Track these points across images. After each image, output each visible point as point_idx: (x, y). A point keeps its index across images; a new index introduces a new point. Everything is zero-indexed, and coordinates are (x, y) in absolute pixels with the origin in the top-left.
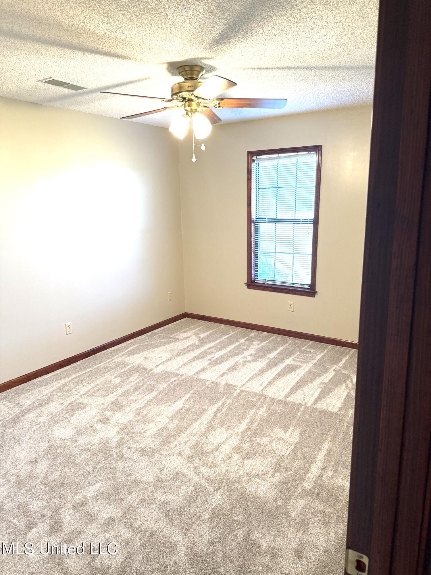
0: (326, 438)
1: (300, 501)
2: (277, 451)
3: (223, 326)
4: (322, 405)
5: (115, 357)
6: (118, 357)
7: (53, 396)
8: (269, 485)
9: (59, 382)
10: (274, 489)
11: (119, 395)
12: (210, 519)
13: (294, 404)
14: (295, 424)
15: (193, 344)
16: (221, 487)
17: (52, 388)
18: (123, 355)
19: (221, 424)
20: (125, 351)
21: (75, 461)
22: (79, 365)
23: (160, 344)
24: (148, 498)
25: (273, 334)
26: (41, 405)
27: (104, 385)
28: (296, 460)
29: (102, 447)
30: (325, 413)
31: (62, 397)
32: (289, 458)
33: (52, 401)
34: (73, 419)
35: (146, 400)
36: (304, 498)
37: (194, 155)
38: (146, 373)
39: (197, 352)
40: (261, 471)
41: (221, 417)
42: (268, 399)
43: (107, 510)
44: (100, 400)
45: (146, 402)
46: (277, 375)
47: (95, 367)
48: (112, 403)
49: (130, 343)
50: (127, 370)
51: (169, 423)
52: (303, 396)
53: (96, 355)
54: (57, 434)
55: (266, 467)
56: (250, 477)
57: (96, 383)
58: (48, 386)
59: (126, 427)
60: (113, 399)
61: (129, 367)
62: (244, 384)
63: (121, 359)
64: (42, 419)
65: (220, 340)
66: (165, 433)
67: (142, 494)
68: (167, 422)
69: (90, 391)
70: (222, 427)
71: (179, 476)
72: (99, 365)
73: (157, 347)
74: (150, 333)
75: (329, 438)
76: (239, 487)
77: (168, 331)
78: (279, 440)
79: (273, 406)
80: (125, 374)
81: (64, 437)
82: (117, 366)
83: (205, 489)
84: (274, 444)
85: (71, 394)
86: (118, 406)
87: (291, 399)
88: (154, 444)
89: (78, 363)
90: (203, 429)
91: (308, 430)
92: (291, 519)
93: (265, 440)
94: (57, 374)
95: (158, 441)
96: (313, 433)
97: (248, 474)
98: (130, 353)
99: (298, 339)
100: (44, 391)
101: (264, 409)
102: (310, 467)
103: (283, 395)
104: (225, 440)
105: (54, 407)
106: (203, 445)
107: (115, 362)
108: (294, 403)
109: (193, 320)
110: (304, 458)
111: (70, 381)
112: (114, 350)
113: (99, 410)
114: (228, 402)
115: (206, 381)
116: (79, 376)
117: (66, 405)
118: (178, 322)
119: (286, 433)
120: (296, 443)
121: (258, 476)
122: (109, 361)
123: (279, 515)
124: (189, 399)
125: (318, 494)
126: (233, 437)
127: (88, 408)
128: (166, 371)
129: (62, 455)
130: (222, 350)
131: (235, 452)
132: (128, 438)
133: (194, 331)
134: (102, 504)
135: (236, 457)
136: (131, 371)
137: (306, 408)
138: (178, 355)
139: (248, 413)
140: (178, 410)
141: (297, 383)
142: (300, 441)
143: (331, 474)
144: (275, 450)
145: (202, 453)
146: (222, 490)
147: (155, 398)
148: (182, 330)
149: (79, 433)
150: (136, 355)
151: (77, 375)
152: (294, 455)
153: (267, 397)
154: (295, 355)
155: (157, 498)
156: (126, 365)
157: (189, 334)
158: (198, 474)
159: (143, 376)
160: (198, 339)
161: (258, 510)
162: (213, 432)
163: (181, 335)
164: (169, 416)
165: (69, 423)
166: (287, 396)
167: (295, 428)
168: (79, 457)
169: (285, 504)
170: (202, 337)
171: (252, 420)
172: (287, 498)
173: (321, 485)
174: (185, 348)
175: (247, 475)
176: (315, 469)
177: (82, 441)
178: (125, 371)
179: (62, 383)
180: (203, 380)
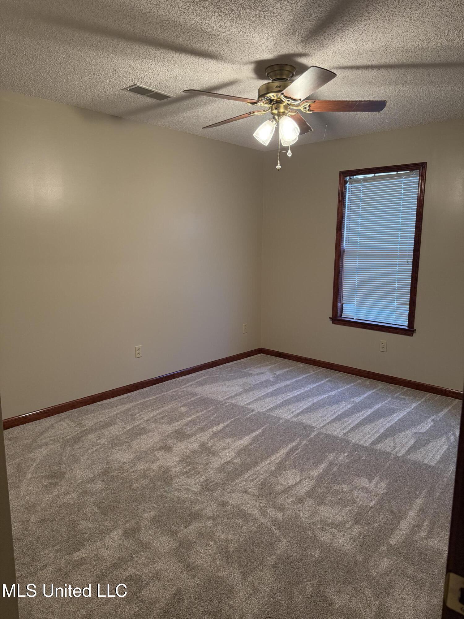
0: (420, 494)
1: (385, 560)
2: (358, 500)
3: (302, 365)
4: (417, 456)
5: (183, 386)
6: (187, 387)
7: (116, 419)
8: (348, 537)
9: (123, 406)
10: (353, 542)
11: (184, 424)
12: (275, 566)
13: (382, 453)
14: (382, 474)
15: (267, 381)
16: (290, 532)
17: (116, 412)
18: (191, 385)
19: (294, 465)
20: (194, 382)
21: (131, 485)
22: (147, 391)
23: (231, 377)
24: (206, 534)
25: (360, 377)
26: (103, 427)
27: (169, 412)
28: (381, 513)
29: (162, 475)
30: (420, 466)
31: (125, 422)
32: (373, 510)
33: (114, 424)
34: (135, 444)
35: (212, 431)
36: (390, 557)
37: (279, 162)
38: (215, 405)
39: (271, 389)
40: (339, 520)
41: (295, 458)
42: (351, 444)
43: (160, 540)
44: (165, 427)
45: (212, 434)
46: (364, 420)
47: (163, 394)
48: (176, 431)
49: (200, 374)
50: (195, 400)
51: (235, 457)
52: (393, 445)
53: (164, 382)
54: (115, 456)
55: (345, 517)
56: (325, 525)
57: (161, 410)
58: (112, 409)
59: (189, 457)
60: (177, 428)
61: (196, 397)
62: (324, 426)
63: (189, 389)
64: (103, 441)
65: (297, 379)
66: (230, 468)
67: (200, 528)
68: (233, 456)
69: (155, 417)
70: (295, 468)
71: (243, 515)
72: (166, 393)
73: (228, 380)
74: (222, 366)
75: (424, 493)
76: (311, 535)
77: (241, 366)
78: (362, 489)
79: (357, 452)
80: (192, 404)
81: (123, 460)
82: (185, 396)
83: (272, 532)
84: (356, 493)
85: (135, 418)
86: (182, 434)
87: (379, 447)
88: (218, 478)
89: (146, 389)
90: (273, 468)
91: (398, 481)
92: (373, 579)
93: (345, 487)
94: (123, 398)
95: (222, 475)
96: (403, 486)
97: (322, 521)
98: (200, 384)
99: (391, 384)
100: (108, 414)
101: (346, 454)
102: (399, 523)
103: (370, 442)
104: (298, 482)
105: (116, 430)
106: (272, 484)
107: (183, 391)
108: (382, 451)
109: (269, 356)
110: (392, 512)
111: (135, 406)
112: (182, 380)
113: (162, 437)
114: (303, 443)
115: (280, 419)
116: (144, 402)
117: (128, 429)
118: (252, 358)
119: (370, 482)
120: (383, 495)
121: (334, 525)
122: (176, 389)
123: (358, 572)
124: (259, 435)
125: (407, 554)
126: (308, 480)
127: (150, 434)
128: (236, 405)
129: (118, 478)
130: (299, 389)
131: (308, 497)
132: (189, 468)
133: (269, 367)
134: (155, 533)
135: (309, 501)
136: (199, 401)
137: (397, 458)
138: (250, 390)
139: (327, 456)
140: (247, 446)
141: (387, 430)
142: (387, 494)
143: (425, 534)
144: (356, 499)
145: (270, 494)
146: (291, 535)
147: (222, 430)
148: (256, 365)
149: (138, 458)
150: (205, 387)
151: (142, 401)
152: (379, 507)
153: (350, 442)
154: (386, 402)
155: (216, 534)
156: (194, 395)
157: (263, 370)
158: (264, 514)
159: (210, 407)
160: (273, 376)
161: (332, 563)
162: (284, 473)
163: (255, 370)
164: (236, 450)
165: (129, 447)
166: (374, 443)
167: (382, 479)
168: (136, 482)
169: (366, 561)
170: (277, 374)
171: (331, 465)
172: (369, 555)
173: (411, 545)
174: (258, 384)
175: (321, 523)
176: (404, 526)
177: (141, 466)
178: (192, 401)
179: (127, 407)
180: (276, 417)
